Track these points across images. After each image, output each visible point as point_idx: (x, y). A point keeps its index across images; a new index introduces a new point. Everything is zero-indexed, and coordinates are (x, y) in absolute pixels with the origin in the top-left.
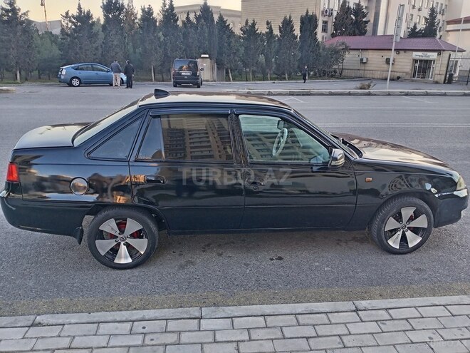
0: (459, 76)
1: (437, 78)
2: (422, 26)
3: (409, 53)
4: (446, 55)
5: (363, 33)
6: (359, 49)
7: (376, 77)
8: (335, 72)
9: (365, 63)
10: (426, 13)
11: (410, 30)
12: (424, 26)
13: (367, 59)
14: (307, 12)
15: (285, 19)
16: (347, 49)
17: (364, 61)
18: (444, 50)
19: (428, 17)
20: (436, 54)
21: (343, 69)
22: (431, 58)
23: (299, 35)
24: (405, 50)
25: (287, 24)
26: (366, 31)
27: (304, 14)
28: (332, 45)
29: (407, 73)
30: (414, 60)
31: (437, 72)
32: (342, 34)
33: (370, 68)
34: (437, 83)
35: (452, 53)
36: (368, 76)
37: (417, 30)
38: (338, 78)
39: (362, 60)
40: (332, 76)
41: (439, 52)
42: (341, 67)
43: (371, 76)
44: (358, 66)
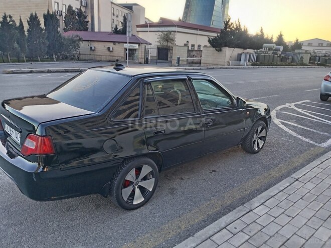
0: (151, 59)
1: (140, 60)
2: (120, 27)
3: (121, 44)
4: (143, 46)
5: (86, 30)
6: (88, 41)
7: (102, 60)
8: (74, 56)
9: (94, 50)
10: (121, 19)
11: (114, 29)
12: (122, 27)
13: (95, 47)
14: (48, 12)
15: (32, 15)
16: (80, 40)
17: (93, 49)
18: (142, 43)
19: (123, 22)
20: (137, 45)
21: (79, 54)
22: (135, 48)
23: (44, 28)
24: (119, 42)
25: (33, 19)
26: (88, 28)
27: (46, 13)
28: (69, 36)
29: (122, 57)
30: (125, 49)
31: (140, 57)
32: (71, 29)
33: (99, 54)
34: (141, 63)
35: (146, 45)
36: (97, 59)
37: (118, 30)
38: (76, 60)
39: (91, 48)
40: (72, 59)
41: (139, 44)
42: (78, 53)
43: (99, 59)
44: (89, 52)
